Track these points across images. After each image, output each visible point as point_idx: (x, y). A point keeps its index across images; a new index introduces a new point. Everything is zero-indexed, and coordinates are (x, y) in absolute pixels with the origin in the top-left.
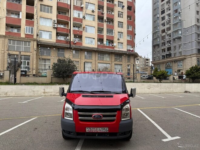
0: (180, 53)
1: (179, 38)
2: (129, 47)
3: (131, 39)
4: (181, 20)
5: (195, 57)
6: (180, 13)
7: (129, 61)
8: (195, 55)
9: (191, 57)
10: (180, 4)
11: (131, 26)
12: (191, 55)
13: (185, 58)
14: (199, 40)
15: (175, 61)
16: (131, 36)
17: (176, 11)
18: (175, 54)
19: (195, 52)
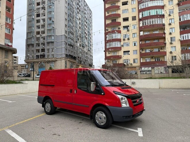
0: (53, 55)
1: (52, 42)
2: (7, 41)
3: (9, 33)
4: (54, 28)
5: (64, 60)
6: (53, 21)
7: (6, 57)
8: (64, 59)
9: (61, 60)
10: (53, 14)
11: (10, 19)
12: (61, 58)
13: (57, 60)
14: (66, 47)
15: (49, 62)
16: (9, 30)
17: (50, 19)
18: (48, 56)
19: (64, 56)
